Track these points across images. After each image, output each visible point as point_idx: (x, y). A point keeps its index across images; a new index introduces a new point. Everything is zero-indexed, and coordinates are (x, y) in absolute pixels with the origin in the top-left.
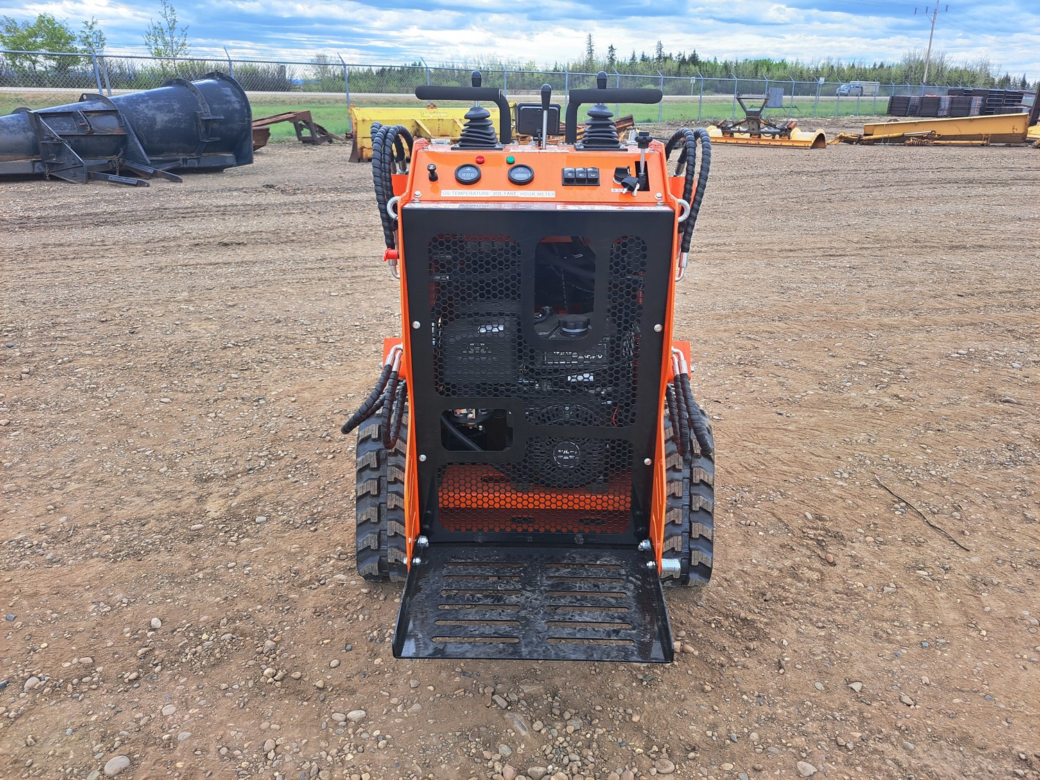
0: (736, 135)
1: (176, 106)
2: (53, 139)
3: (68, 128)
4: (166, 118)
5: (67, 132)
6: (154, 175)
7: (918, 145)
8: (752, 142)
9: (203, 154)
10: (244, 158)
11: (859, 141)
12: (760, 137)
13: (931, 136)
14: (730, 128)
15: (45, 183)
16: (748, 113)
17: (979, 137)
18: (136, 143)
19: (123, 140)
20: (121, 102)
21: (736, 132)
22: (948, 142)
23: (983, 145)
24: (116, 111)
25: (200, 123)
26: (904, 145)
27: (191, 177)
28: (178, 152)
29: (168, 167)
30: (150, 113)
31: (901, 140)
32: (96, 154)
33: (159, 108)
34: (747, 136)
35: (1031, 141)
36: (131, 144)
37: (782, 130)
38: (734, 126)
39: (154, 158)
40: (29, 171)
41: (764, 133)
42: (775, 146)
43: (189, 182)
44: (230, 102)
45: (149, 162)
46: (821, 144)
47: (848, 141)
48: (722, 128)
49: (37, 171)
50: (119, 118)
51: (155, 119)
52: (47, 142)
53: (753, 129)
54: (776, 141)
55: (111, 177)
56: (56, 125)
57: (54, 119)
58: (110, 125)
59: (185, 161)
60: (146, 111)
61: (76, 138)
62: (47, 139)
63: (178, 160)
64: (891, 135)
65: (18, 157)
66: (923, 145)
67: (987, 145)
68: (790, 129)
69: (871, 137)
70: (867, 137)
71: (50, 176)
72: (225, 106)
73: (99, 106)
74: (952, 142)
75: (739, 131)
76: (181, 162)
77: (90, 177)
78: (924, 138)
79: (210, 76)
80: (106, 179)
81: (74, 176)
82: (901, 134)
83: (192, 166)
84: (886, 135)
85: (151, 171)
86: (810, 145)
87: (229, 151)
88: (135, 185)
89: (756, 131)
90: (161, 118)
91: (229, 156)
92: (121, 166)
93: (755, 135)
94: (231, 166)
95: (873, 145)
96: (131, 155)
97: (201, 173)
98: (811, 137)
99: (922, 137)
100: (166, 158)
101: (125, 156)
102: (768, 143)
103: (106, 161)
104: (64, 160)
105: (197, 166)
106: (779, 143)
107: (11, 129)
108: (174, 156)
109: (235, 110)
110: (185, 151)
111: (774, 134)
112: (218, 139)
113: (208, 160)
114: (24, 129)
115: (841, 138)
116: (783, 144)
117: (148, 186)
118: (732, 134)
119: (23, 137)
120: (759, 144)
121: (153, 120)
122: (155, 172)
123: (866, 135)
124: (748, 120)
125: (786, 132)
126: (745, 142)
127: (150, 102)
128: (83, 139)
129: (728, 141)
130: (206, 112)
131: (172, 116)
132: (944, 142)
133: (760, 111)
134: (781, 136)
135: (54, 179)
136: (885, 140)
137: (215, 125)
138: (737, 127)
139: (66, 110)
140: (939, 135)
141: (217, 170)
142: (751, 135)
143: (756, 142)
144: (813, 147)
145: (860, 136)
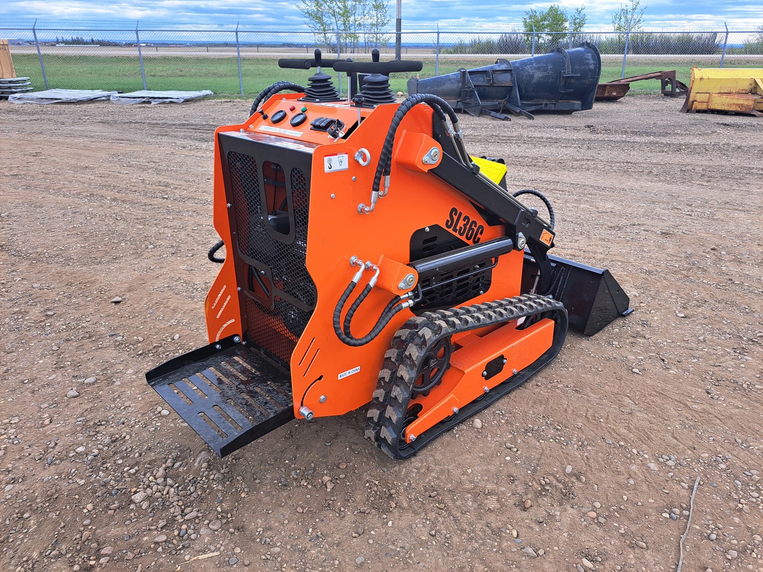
1: (550, 67)
2: (470, 87)
3: (481, 81)
4: (541, 75)
5: (480, 84)
6: (519, 114)
9: (560, 101)
10: (587, 106)
15: (460, 114)
18: (516, 92)
19: (510, 89)
20: (517, 65)
24: (511, 70)
25: (562, 77)
27: (546, 116)
28: (543, 99)
29: (533, 108)
30: (531, 72)
32: (493, 98)
33: (538, 69)
36: (513, 92)
39: (525, 102)
43: (539, 120)
44: (588, 64)
45: (519, 105)
49: (458, 107)
50: (512, 74)
51: (533, 75)
52: (467, 89)
55: (493, 113)
56: (475, 79)
57: (475, 75)
58: (506, 79)
59: (546, 105)
60: (530, 70)
61: (484, 87)
62: (467, 88)
63: (541, 104)
65: (452, 98)
71: (464, 111)
72: (583, 67)
73: (504, 67)
76: (543, 106)
77: (482, 113)
79: (582, 45)
80: (489, 114)
81: (474, 112)
83: (549, 109)
85: (518, 111)
87: (577, 100)
88: (503, 120)
90: (538, 75)
91: (578, 103)
92: (504, 106)
94: (577, 110)
96: (511, 100)
97: (554, 114)
100: (534, 103)
101: (508, 101)
103: (497, 103)
104: (472, 101)
105: (553, 109)
107: (452, 81)
108: (540, 101)
109: (590, 70)
110: (548, 98)
112: (573, 90)
113: (562, 105)
114: (457, 81)
117: (510, 120)
119: (455, 86)
122: (521, 112)
127: (534, 64)
128: (487, 88)
130: (568, 72)
131: (545, 74)
137: (573, 81)
139: (484, 70)
141: (568, 112)
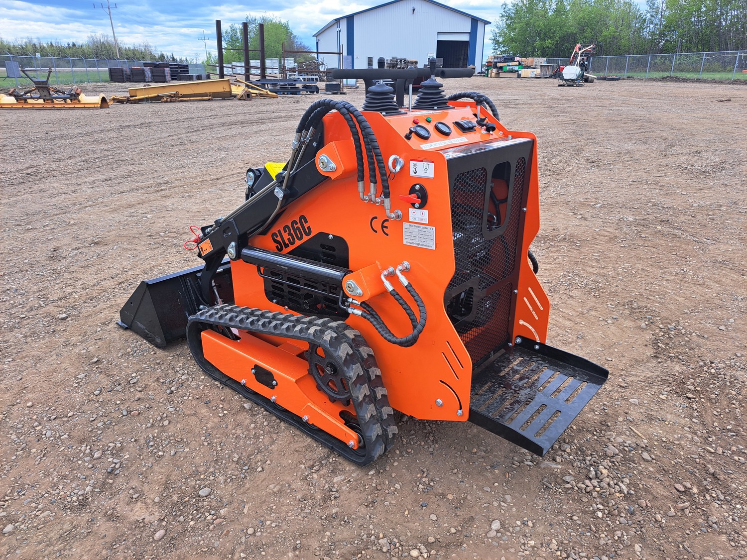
0: (29, 101)
7: (170, 102)
8: (48, 106)
11: (128, 101)
12: (53, 102)
13: (176, 95)
14: (22, 96)
16: (36, 83)
17: (205, 95)
21: (29, 98)
22: (188, 98)
23: (209, 100)
26: (162, 102)
31: (157, 99)
34: (41, 101)
35: (235, 96)
37: (70, 95)
38: (26, 93)
41: (56, 98)
42: (70, 108)
46: (105, 105)
47: (120, 101)
48: (15, 96)
53: (45, 96)
54: (69, 104)
64: (150, 96)
66: (174, 102)
67: (212, 100)
68: (78, 94)
69: (137, 98)
70: (133, 98)
74: (191, 98)
75: (32, 98)
78: (172, 97)
82: (156, 95)
84: (147, 96)
86: (99, 106)
89: (48, 97)
93: (48, 100)
95: (138, 103)
98: (97, 99)
99: (170, 96)
102: (62, 106)
106: (73, 106)
111: (65, 99)
115: (115, 99)
116: (76, 106)
118: (25, 100)
120: (54, 107)
123: (132, 96)
124: (37, 88)
125: (74, 97)
126: (41, 106)
129: (24, 106)
132: (185, 99)
133: (47, 81)
134: (71, 100)
136: (147, 99)
138: (29, 94)
140: (181, 94)
142: (44, 101)
143: (52, 106)
144: (101, 107)
145: (128, 98)
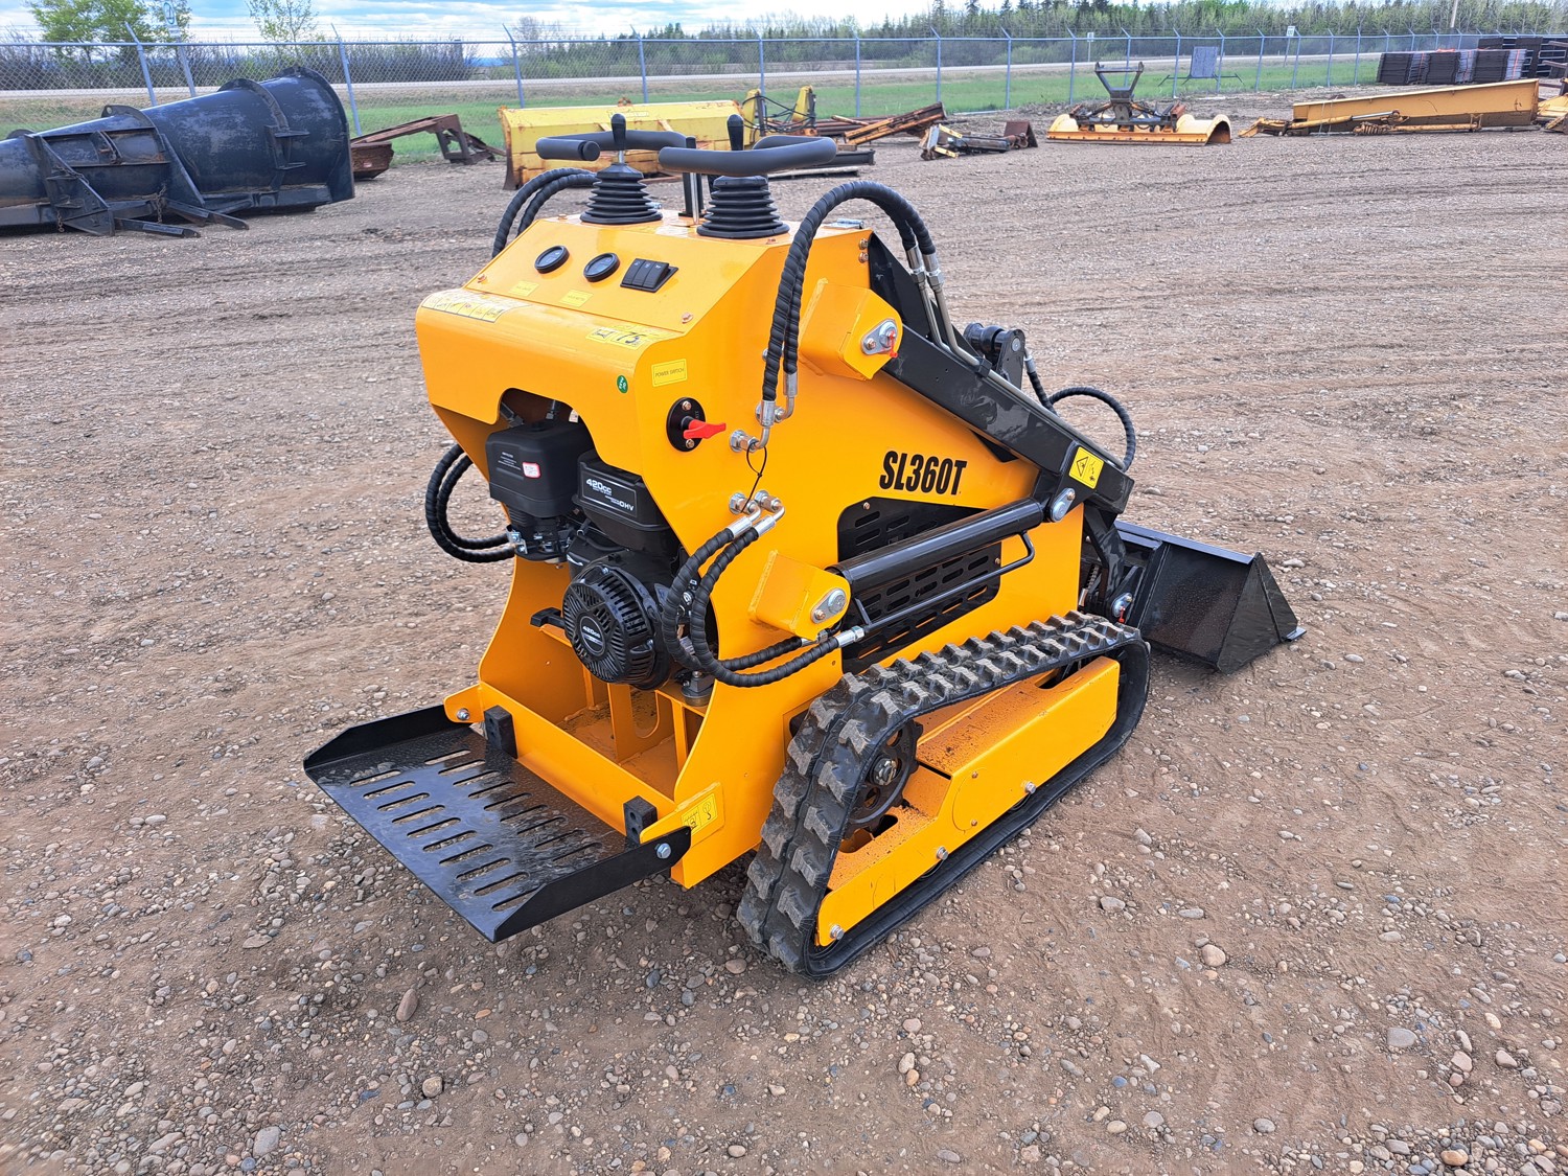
0: (1099, 128)
1: (239, 119)
2: (63, 173)
3: (84, 156)
4: (225, 138)
5: (83, 163)
6: (210, 220)
7: (1372, 134)
8: (1124, 138)
9: (283, 187)
10: (341, 192)
11: (1287, 130)
12: (1132, 129)
13: (1392, 120)
14: (1088, 118)
15: (56, 237)
16: (1114, 94)
17: (1465, 118)
18: (183, 176)
19: (165, 170)
20: (160, 116)
21: (1098, 123)
22: (1418, 127)
23: (1471, 130)
24: (152, 130)
25: (274, 140)
26: (1352, 135)
27: (266, 220)
28: (246, 186)
29: (232, 207)
30: (201, 131)
31: (1347, 127)
32: (128, 192)
33: (214, 123)
34: (1114, 128)
35: (1543, 123)
36: (176, 176)
37: (1163, 118)
38: (1095, 114)
39: (210, 196)
40: (35, 220)
41: (1138, 123)
42: (1155, 143)
43: (259, 228)
44: (316, 110)
45: (203, 202)
46: (1223, 137)
47: (1271, 131)
48: (1077, 118)
49: (45, 220)
50: (157, 139)
51: (209, 139)
52: (56, 177)
53: (1122, 118)
54: (1156, 135)
55: (147, 224)
56: (68, 153)
57: (62, 144)
58: (145, 150)
59: (256, 197)
60: (196, 128)
61: (99, 170)
62: (55, 175)
63: (246, 197)
64: (1333, 120)
65: (17, 201)
66: (1380, 134)
67: (1478, 131)
68: (1175, 117)
69: (1305, 124)
70: (1298, 124)
71: (64, 226)
72: (309, 116)
73: (128, 123)
74: (1425, 127)
75: (1102, 122)
76: (251, 200)
77: (119, 226)
78: (1381, 123)
79: (288, 72)
80: (140, 229)
81: (97, 225)
82: (1348, 118)
83: (266, 205)
84: (1326, 121)
85: (204, 215)
86: (1205, 139)
87: (320, 181)
88: (181, 236)
89: (1125, 122)
90: (219, 138)
91: (320, 189)
92: (164, 208)
93: (1126, 126)
94: (324, 203)
95: (1305, 136)
96: (177, 193)
97: (282, 214)
98: (1207, 127)
99: (1379, 122)
100: (227, 195)
101: (170, 194)
102: (1144, 138)
103: (143, 202)
104: (81, 202)
105: (274, 204)
106: (1160, 139)
107: (5, 161)
108: (241, 191)
109: (324, 121)
110: (255, 184)
111: (1152, 126)
112: (302, 164)
113: (290, 195)
114: (23, 160)
115: (1260, 126)
116: (1167, 139)
117: (198, 236)
118: (1092, 126)
119: (21, 172)
120: (1130, 140)
121: (207, 140)
122: (210, 216)
123: (1296, 121)
124: (1114, 104)
125: (1170, 120)
126: (1111, 138)
127: (202, 115)
128: (108, 172)
129: (1087, 138)
130: (281, 127)
131: (233, 133)
132: (1412, 128)
133: (1131, 91)
134: (1162, 127)
135: (69, 230)
136: (1326, 128)
137: (297, 145)
138: (1100, 115)
139: (83, 131)
140: (1405, 118)
141: (306, 209)
142: (1119, 127)
143: (1128, 138)
144: (1211, 142)
145: (1288, 123)
